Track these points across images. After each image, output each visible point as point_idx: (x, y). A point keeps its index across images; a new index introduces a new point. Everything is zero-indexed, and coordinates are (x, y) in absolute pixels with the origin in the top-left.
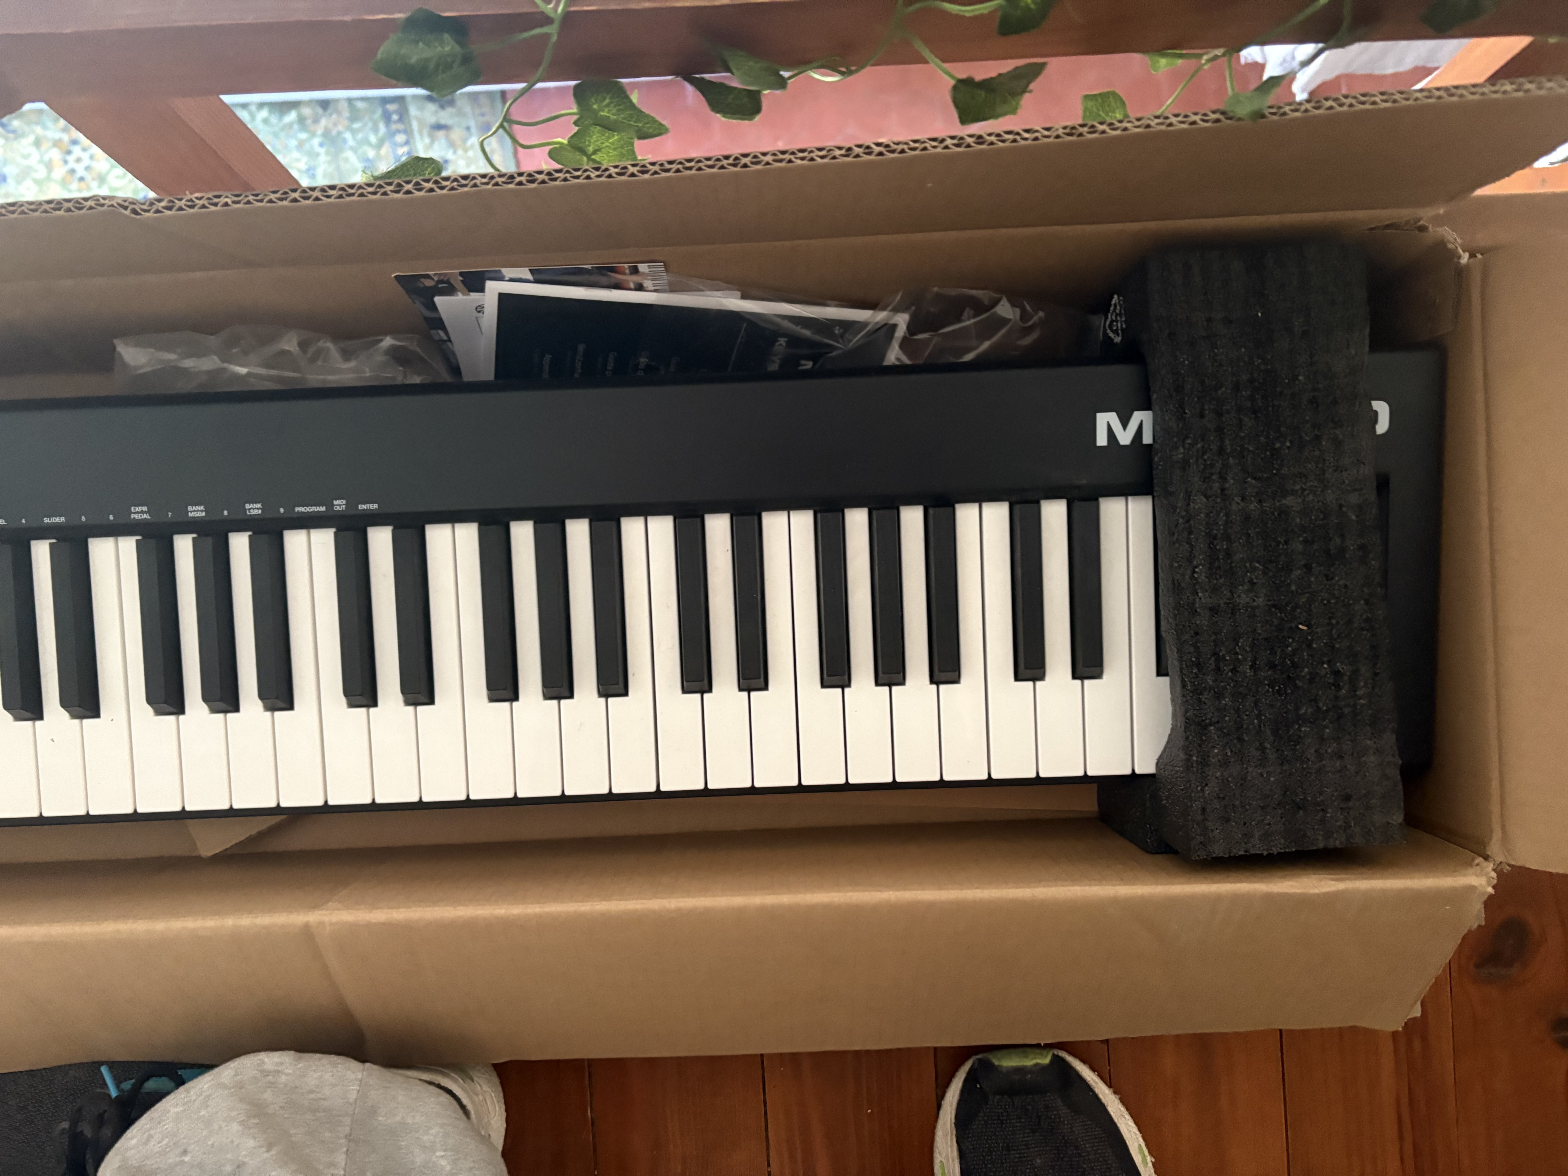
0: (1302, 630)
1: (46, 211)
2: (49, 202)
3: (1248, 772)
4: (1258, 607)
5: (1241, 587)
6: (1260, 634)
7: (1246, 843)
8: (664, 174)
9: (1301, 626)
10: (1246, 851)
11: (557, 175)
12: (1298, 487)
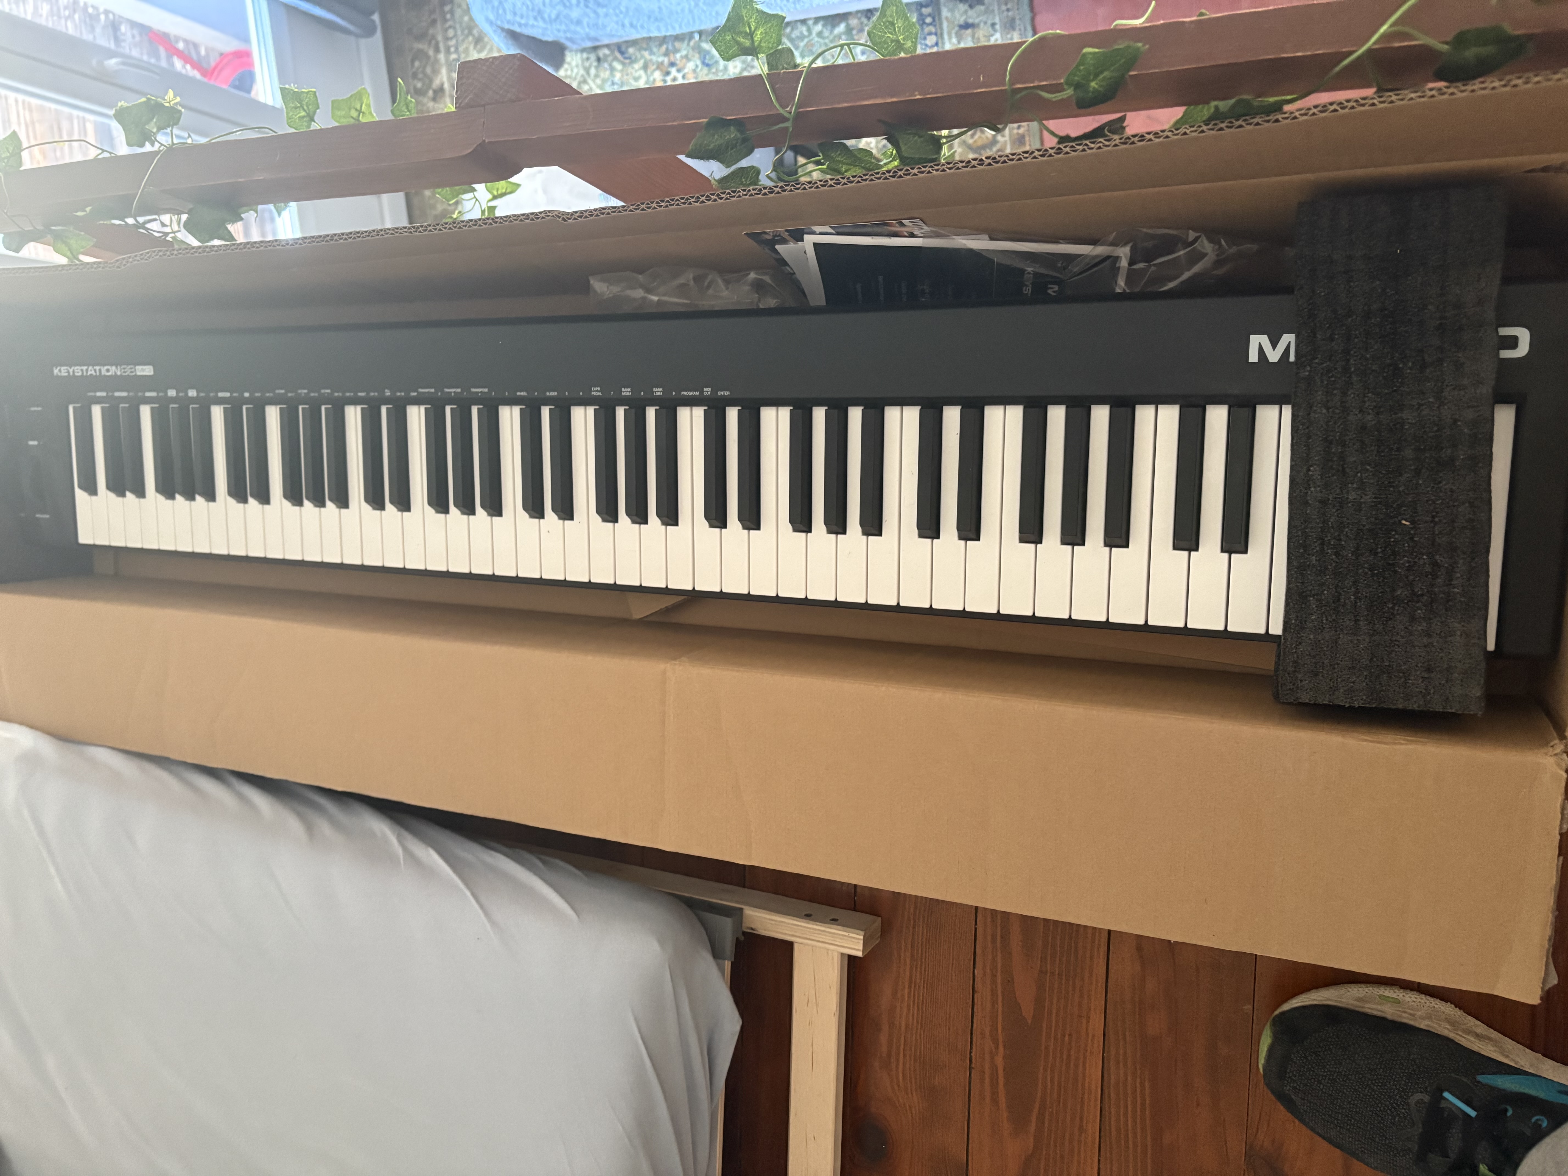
0: (1405, 525)
1: (521, 220)
2: (523, 215)
3: (1339, 638)
4: (1365, 503)
5: (1350, 485)
6: (1364, 526)
7: (1330, 695)
8: (850, 185)
9: (1404, 522)
10: (1330, 702)
11: (786, 188)
12: (1415, 402)
